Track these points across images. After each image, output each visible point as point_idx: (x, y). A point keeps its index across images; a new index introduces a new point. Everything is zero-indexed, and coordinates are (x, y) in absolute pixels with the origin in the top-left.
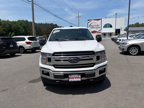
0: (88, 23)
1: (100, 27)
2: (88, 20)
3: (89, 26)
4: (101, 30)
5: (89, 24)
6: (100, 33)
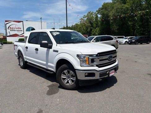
0: (6, 24)
1: (22, 31)
2: (6, 21)
3: (7, 28)
4: (24, 33)
5: (8, 26)
6: (23, 36)
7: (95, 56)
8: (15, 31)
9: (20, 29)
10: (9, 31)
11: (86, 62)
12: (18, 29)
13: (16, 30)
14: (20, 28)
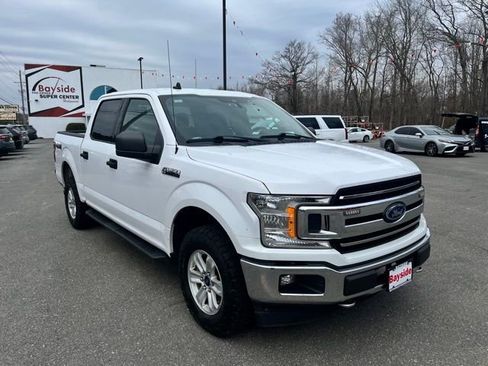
0: (27, 76)
1: (77, 97)
2: (28, 67)
4: (83, 106)
5: (32, 80)
6: (78, 115)
7: (326, 201)
8: (56, 97)
9: (70, 94)
10: (37, 97)
11: (286, 226)
12: (65, 94)
13: (58, 94)
14: (73, 90)
